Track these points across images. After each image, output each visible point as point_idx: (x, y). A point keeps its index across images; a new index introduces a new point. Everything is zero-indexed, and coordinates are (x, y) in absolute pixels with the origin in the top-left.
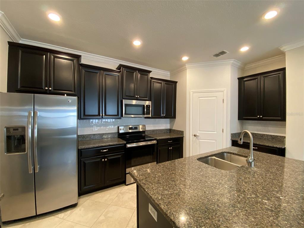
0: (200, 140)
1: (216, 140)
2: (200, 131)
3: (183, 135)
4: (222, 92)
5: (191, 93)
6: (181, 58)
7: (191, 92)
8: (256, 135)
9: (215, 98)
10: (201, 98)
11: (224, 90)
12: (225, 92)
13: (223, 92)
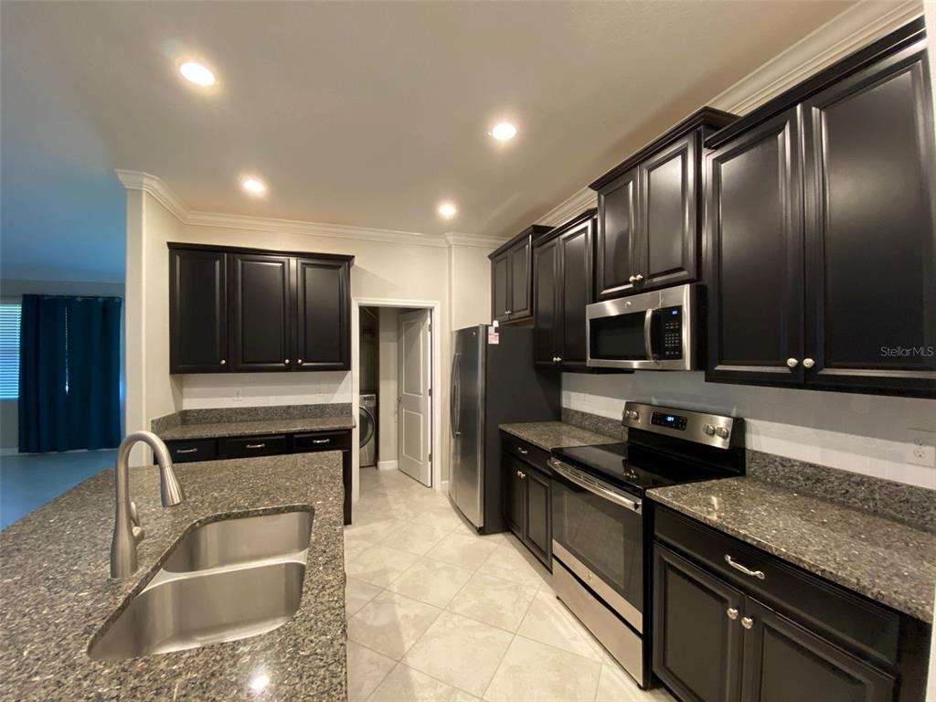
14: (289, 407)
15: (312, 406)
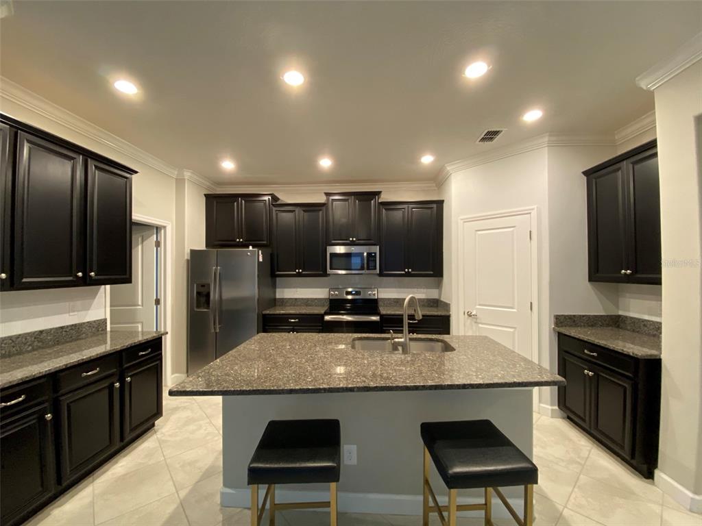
0: (480, 325)
1: (515, 328)
2: (480, 305)
3: (449, 310)
4: (527, 214)
5: (461, 222)
6: (420, 158)
7: (459, 221)
8: (645, 325)
9: (512, 229)
10: (479, 232)
11: (533, 209)
12: (534, 213)
13: (530, 213)
14: (41, 332)
15: (68, 326)
